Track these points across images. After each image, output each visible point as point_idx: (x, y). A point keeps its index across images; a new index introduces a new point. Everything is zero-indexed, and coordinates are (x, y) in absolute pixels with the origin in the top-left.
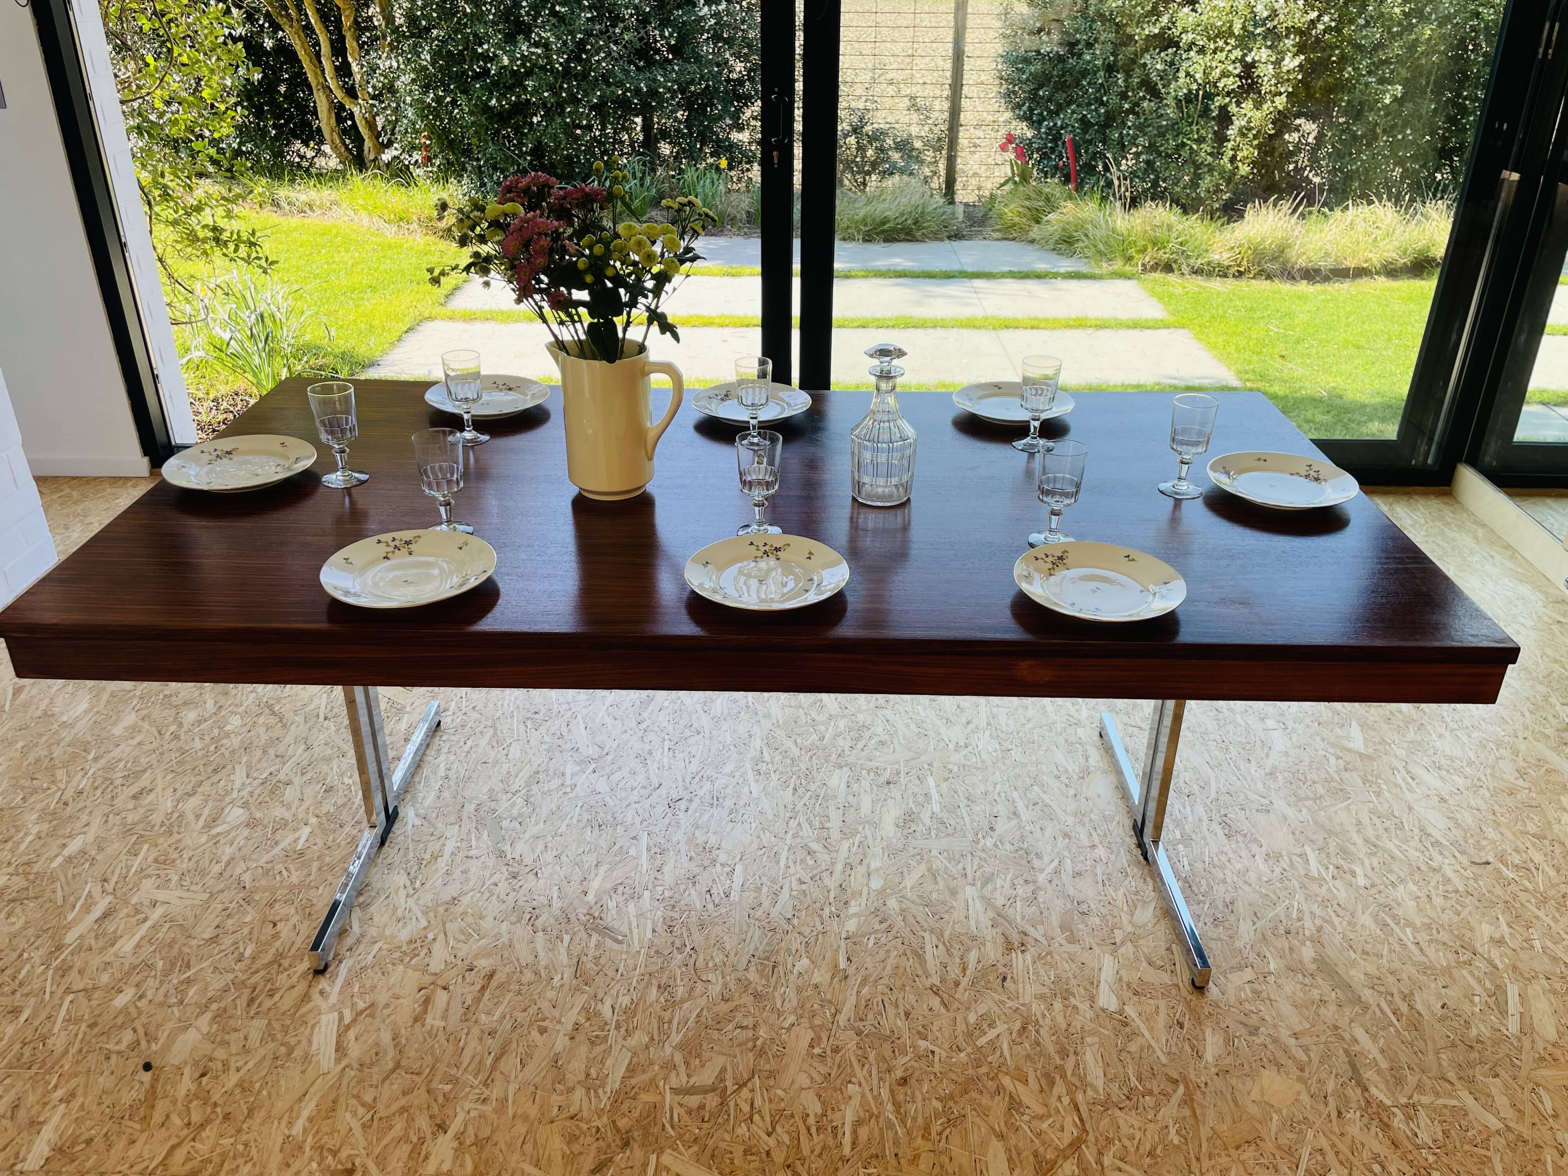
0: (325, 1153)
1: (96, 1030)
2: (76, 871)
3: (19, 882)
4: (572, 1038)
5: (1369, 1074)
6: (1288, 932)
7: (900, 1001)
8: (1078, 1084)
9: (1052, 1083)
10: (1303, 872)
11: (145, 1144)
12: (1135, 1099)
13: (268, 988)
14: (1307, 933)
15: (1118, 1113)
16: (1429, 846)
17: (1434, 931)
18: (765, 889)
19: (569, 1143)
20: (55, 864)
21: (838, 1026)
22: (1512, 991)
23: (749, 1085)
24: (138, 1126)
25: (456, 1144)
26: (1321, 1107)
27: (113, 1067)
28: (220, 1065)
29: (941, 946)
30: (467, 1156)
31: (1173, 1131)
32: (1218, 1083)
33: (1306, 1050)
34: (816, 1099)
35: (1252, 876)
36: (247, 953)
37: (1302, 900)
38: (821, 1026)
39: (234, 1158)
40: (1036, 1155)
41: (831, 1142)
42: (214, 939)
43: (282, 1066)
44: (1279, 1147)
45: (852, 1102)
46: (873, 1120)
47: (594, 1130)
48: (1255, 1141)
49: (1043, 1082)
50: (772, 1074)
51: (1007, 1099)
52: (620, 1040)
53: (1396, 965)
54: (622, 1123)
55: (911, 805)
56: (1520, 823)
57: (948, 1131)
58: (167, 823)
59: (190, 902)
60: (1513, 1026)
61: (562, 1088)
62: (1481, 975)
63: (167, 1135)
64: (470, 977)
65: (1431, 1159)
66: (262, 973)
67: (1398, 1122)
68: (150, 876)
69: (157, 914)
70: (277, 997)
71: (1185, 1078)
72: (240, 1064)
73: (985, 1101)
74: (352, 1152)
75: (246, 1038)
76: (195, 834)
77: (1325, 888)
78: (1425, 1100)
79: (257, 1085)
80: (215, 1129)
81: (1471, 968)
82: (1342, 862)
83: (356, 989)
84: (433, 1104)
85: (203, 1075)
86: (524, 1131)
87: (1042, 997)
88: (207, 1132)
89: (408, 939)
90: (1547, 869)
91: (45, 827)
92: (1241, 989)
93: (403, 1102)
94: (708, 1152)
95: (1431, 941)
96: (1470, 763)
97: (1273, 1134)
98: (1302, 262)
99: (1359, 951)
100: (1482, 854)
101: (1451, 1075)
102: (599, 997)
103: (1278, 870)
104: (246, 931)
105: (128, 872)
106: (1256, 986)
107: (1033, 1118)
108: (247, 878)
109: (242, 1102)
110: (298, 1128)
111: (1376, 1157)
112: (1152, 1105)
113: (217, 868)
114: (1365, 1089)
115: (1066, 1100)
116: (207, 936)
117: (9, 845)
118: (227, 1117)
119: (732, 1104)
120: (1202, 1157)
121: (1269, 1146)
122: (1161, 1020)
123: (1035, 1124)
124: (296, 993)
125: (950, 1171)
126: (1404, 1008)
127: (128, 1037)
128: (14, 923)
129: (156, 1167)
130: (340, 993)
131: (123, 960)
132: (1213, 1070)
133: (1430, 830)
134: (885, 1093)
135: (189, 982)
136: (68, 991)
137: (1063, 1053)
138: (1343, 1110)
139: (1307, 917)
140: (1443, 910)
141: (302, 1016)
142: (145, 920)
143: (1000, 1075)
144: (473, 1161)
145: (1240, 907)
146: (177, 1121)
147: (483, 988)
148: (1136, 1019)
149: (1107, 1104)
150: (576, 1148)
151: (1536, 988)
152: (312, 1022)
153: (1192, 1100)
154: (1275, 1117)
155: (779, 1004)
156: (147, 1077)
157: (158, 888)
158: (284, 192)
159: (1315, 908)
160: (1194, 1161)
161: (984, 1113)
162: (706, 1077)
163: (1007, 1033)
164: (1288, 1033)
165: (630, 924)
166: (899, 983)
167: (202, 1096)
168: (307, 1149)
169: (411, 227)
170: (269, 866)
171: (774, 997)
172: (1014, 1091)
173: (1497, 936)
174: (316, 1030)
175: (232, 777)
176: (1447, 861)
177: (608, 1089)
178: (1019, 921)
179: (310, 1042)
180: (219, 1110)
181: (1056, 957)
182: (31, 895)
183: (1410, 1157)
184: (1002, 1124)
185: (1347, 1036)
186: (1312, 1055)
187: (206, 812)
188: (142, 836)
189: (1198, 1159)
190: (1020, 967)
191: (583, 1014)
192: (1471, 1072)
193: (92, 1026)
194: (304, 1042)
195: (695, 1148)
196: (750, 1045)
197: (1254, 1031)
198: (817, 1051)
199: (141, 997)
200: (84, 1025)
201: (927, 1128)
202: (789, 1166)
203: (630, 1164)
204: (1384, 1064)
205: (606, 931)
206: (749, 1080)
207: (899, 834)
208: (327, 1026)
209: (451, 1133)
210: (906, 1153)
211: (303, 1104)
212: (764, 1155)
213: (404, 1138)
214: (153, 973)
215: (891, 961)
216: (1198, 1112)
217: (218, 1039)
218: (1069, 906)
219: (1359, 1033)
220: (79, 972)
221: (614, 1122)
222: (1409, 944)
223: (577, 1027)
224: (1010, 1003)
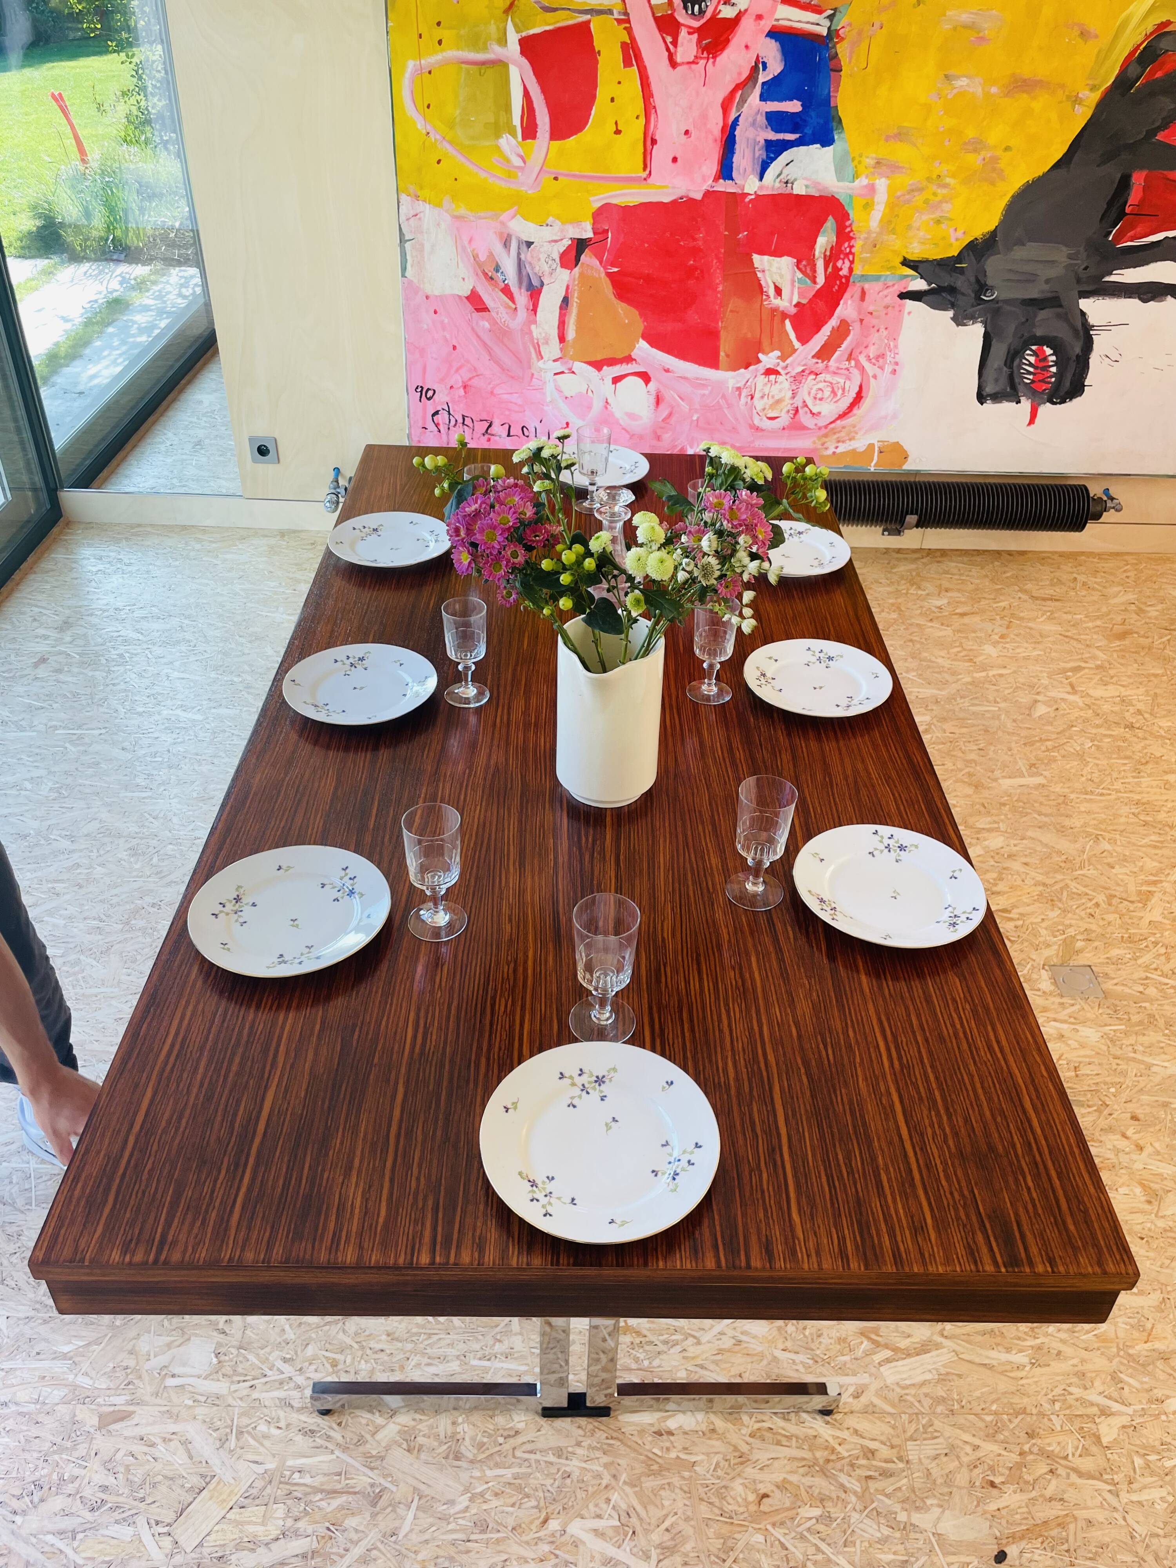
11: (1086, 1508)
24: (1072, 1525)
28: (976, 1471)
39: (1070, 1407)
43: (959, 1402)
63: (1071, 1490)
70: (874, 1445)
72: (968, 1449)
75: (936, 1456)
79: (989, 1418)
80: (1047, 1441)
83: (849, 1358)
85: (992, 1484)
88: (1054, 1448)
109: (1011, 1426)
110: (1021, 1358)
118: (1031, 1435)
124: (862, 1424)
129: (1105, 1481)
130: (858, 1374)
141: (891, 1403)
146: (1052, 1487)
152: (898, 1390)
167: (1017, 1473)
174: (908, 1382)
179: (924, 1383)
180: (1026, 1448)
194: (925, 1390)
208: (900, 1373)
211: (994, 1363)
217: (945, 1487)
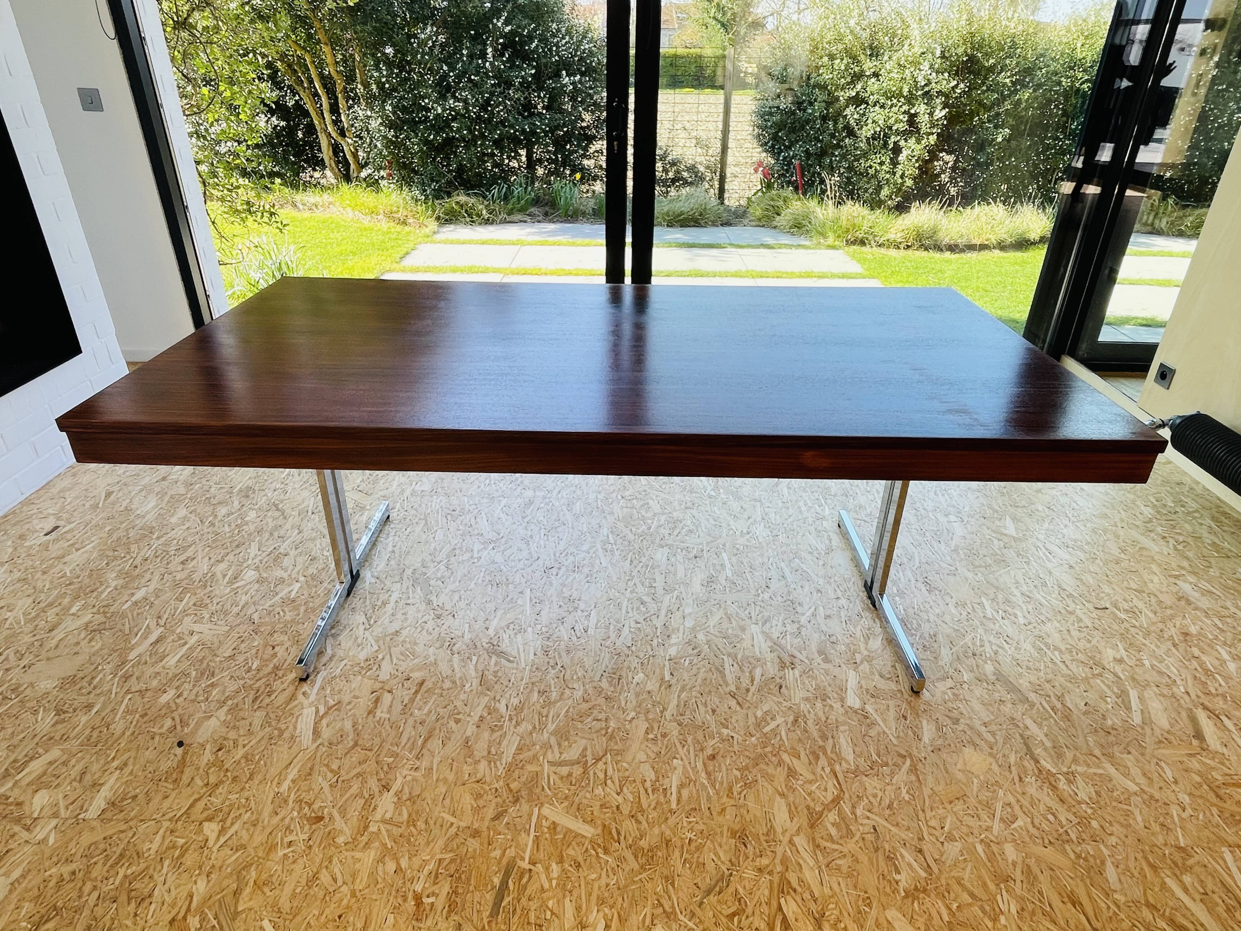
0: (303, 805)
1: (146, 718)
2: (139, 611)
3: (100, 618)
4: (478, 727)
5: (1038, 751)
6: (974, 655)
7: (708, 701)
8: (836, 759)
9: (817, 758)
10: (982, 615)
11: (174, 799)
12: (876, 769)
13: (268, 689)
14: (988, 655)
15: (865, 779)
16: (1065, 597)
17: (1074, 653)
18: (612, 627)
19: (475, 800)
20: (125, 607)
21: (665, 719)
22: (1133, 695)
23: (604, 760)
24: (171, 787)
25: (396, 799)
26: (1007, 774)
27: (156, 745)
28: (231, 742)
29: (735, 665)
30: (404, 808)
31: (904, 791)
32: (934, 757)
33: (993, 734)
34: (651, 769)
35: (947, 618)
36: (254, 667)
37: (983, 633)
38: (653, 720)
39: (238, 809)
40: (808, 808)
41: (662, 800)
42: (232, 657)
43: (275, 744)
44: (980, 802)
45: (677, 772)
46: (692, 784)
47: (494, 790)
48: (963, 797)
49: (811, 757)
50: (619, 753)
51: (786, 769)
52: (512, 728)
53: (1050, 676)
54: (514, 786)
55: (712, 571)
56: (1125, 582)
57: (745, 791)
58: (204, 580)
59: (216, 632)
60: (1137, 719)
61: (471, 760)
62: (1110, 683)
63: (190, 793)
64: (407, 684)
65: (1089, 811)
66: (263, 680)
67: (1062, 784)
68: (190, 615)
69: (193, 640)
70: (273, 697)
71: (910, 755)
72: (246, 742)
73: (770, 770)
74: (322, 804)
75: (250, 724)
76: (222, 588)
77: (997, 625)
78: (1080, 769)
79: (257, 757)
80: (226, 788)
81: (1103, 679)
82: (1008, 608)
83: (328, 692)
84: (381, 772)
85: (220, 750)
86: (444, 791)
87: (807, 699)
88: (220, 790)
89: (365, 658)
90: (1147, 612)
91: (121, 581)
92: (945, 693)
93: (358, 770)
94: (575, 806)
95: (1073, 660)
96: (1088, 543)
97: (975, 793)
98: (947, 241)
99: (1024, 667)
100: (1102, 602)
101: (1097, 752)
102: (497, 698)
103: (965, 614)
104: (254, 651)
105: (175, 612)
106: (955, 691)
107: (805, 782)
108: (256, 617)
109: (246, 769)
110: (284, 788)
111: (1049, 809)
112: (888, 772)
113: (235, 610)
114: (1037, 762)
115: (828, 770)
116: (226, 655)
117: (95, 593)
118: (235, 779)
119: (591, 773)
120: (926, 810)
121: (972, 801)
122: (892, 714)
123: (807, 786)
124: (287, 694)
125: (748, 820)
126: (1059, 706)
127: (168, 723)
128: (93, 647)
129: (182, 815)
130: (317, 694)
131: (168, 671)
132: (930, 749)
133: (1065, 587)
134: (700, 765)
135: (212, 685)
136: (128, 692)
137: (824, 738)
138: (1023, 776)
139: (987, 644)
140: (1079, 640)
141: (291, 709)
142: (186, 643)
143: (781, 752)
144: (408, 811)
145: (940, 637)
146: (199, 782)
147: (416, 692)
148: (874, 714)
149: (857, 772)
150: (481, 803)
151: (1149, 694)
152: (298, 714)
153: (916, 769)
154: (975, 781)
155: (623, 704)
156: (179, 751)
157: (195, 622)
158: (299, 197)
159: (992, 638)
160: (920, 812)
161: (770, 778)
162: (573, 754)
163: (784, 724)
164: (980, 723)
165: (518, 650)
166: (707, 690)
167: (218, 764)
168: (291, 802)
169: (379, 217)
170: (271, 609)
171: (619, 699)
172: (790, 764)
173: (1118, 657)
174: (300, 720)
175: (248, 551)
176: (1078, 607)
177: (504, 762)
178: (789, 648)
179: (295, 728)
180: (229, 774)
181: (815, 671)
182: (107, 626)
183: (1073, 810)
184: (784, 787)
185: (1021, 725)
186: (998, 738)
187: (230, 573)
188: (186, 588)
189: (923, 811)
190: (791, 679)
191: (486, 710)
192: (1110, 751)
193: (143, 716)
194: (291, 727)
195: (566, 804)
196: (603, 732)
197: (956, 721)
198: (651, 736)
199: (179, 696)
200: (137, 716)
201: (730, 789)
202: (633, 816)
203: (519, 815)
204: (1048, 744)
205: (502, 654)
206: (603, 756)
207: (704, 591)
208: (307, 717)
209: (392, 792)
210: (716, 809)
211: (289, 770)
212: (615, 809)
213: (360, 795)
214: (188, 680)
215: (701, 675)
216: (921, 778)
217: (232, 725)
218: (823, 638)
219: (1029, 722)
220: (137, 679)
221: (508, 785)
222: (1058, 662)
223: (482, 718)
224: (785, 704)
